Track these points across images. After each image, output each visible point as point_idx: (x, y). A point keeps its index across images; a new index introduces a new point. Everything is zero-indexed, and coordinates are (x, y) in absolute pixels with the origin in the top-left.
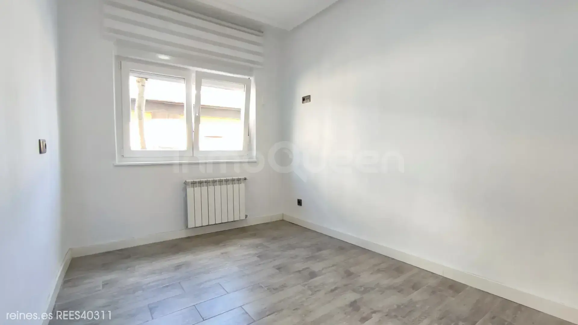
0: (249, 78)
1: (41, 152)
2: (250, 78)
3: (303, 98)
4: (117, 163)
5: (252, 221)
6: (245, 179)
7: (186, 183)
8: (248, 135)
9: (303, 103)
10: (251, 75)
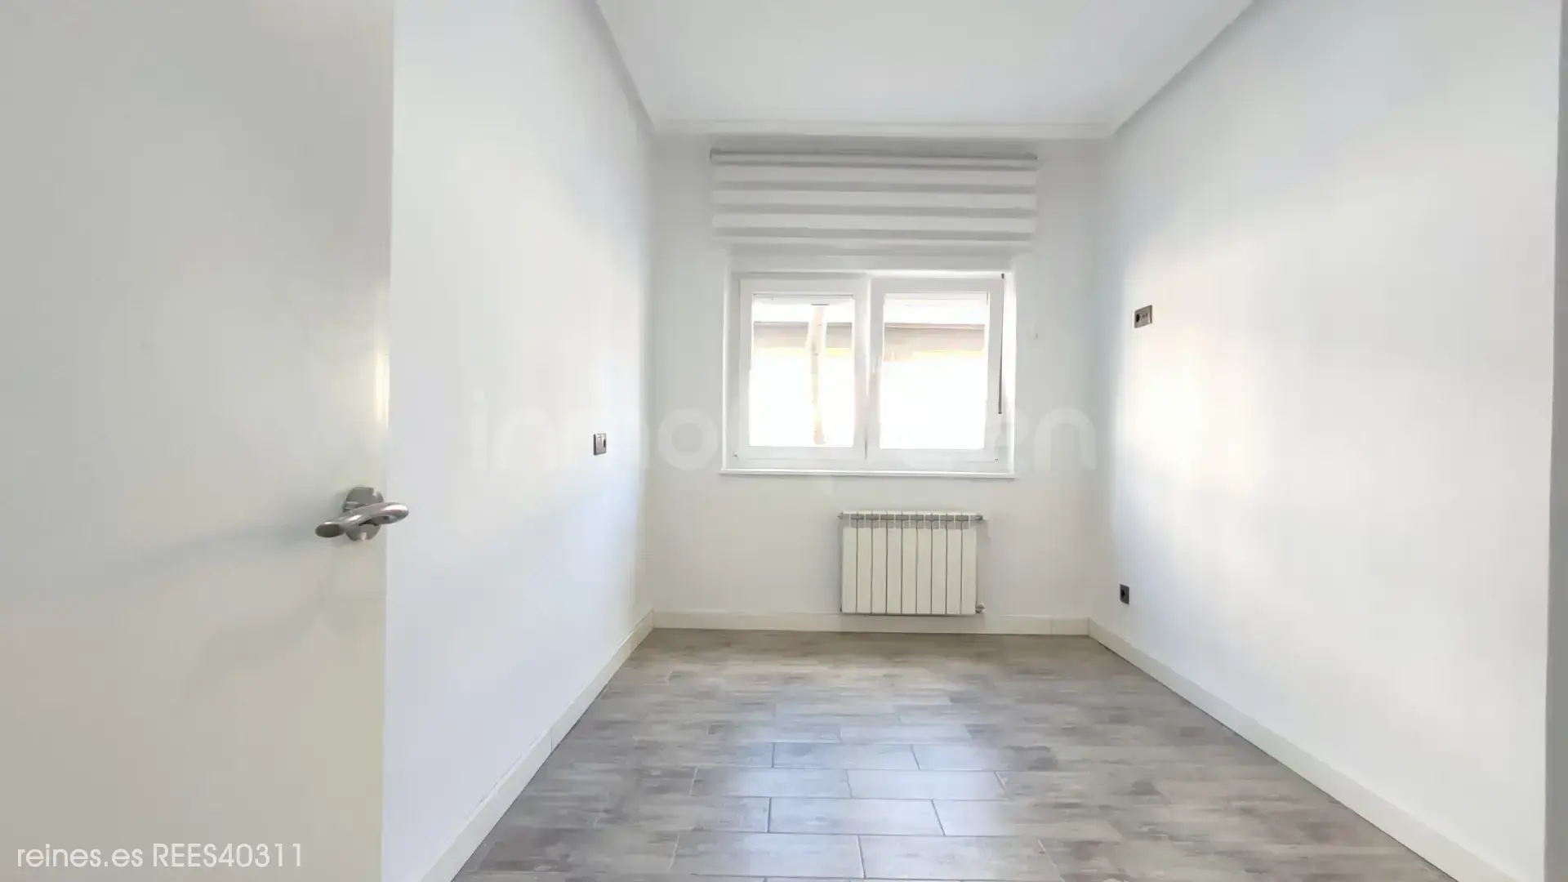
0: (1003, 275)
1: (595, 453)
2: (1006, 275)
3: (1137, 312)
4: (724, 468)
5: (994, 624)
6: (980, 519)
7: (842, 517)
8: (1000, 413)
9: (1136, 327)
10: (1007, 267)
